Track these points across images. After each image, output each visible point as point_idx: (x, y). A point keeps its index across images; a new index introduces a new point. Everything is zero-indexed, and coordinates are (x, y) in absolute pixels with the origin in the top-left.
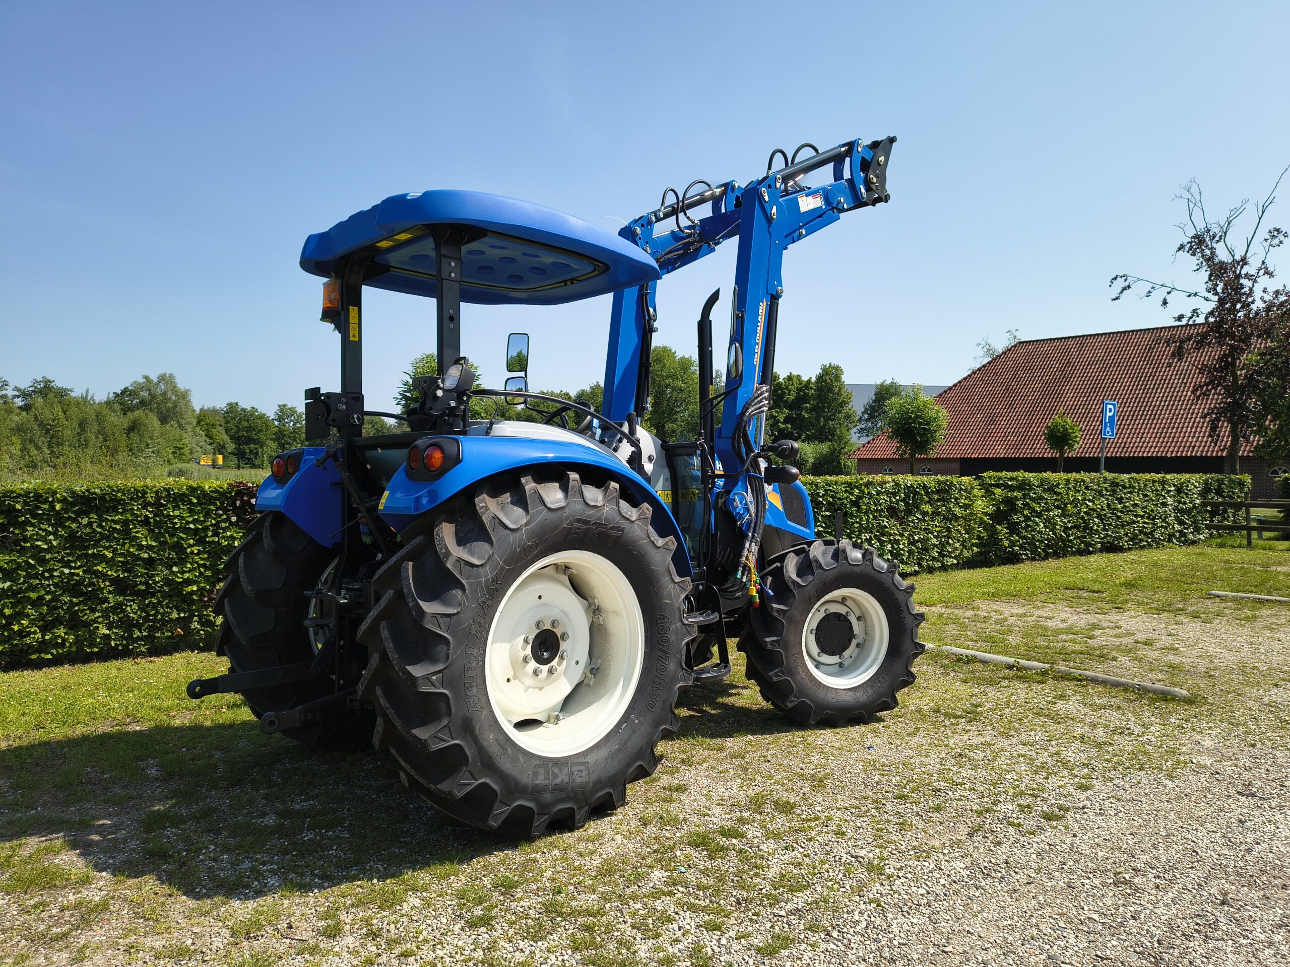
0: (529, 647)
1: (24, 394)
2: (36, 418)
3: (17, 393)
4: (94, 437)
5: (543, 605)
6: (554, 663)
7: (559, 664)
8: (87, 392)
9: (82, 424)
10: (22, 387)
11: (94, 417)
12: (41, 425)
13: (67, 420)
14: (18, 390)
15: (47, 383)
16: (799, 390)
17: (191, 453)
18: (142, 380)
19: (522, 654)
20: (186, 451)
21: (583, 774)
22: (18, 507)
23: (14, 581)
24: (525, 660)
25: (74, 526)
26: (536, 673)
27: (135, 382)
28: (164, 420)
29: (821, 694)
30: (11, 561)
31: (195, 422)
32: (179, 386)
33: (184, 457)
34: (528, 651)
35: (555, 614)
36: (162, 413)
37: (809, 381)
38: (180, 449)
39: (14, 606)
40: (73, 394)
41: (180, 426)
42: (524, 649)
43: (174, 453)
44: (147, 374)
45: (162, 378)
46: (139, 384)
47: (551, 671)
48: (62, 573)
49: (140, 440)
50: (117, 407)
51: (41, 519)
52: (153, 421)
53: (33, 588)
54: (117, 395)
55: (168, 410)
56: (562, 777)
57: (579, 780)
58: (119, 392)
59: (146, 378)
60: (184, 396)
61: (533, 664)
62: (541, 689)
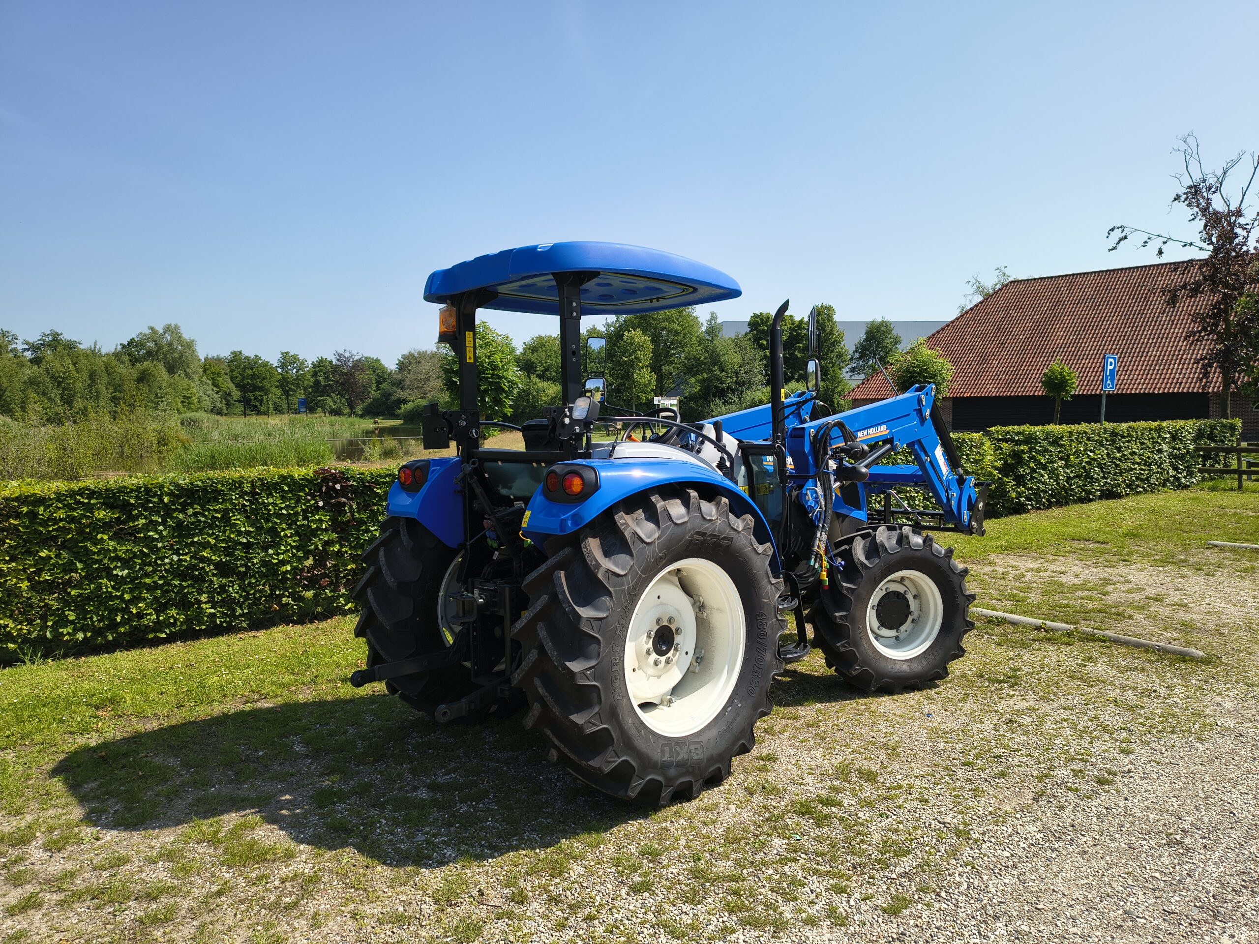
0: (651, 641)
1: (34, 348)
2: (47, 370)
3: (26, 347)
4: (104, 388)
5: (661, 604)
6: (670, 654)
7: (674, 655)
8: (95, 343)
9: (92, 376)
10: (31, 341)
11: (103, 369)
12: (53, 377)
13: (78, 372)
14: (27, 343)
15: (55, 336)
16: (792, 330)
17: (199, 402)
18: (148, 332)
19: (646, 647)
20: (194, 400)
21: (699, 752)
22: (132, 501)
23: (130, 568)
24: (648, 652)
25: (181, 516)
26: (656, 663)
27: (141, 333)
28: (171, 370)
29: (882, 665)
30: (127, 551)
31: (201, 371)
32: (184, 336)
33: (192, 406)
34: (650, 645)
35: (671, 612)
36: (169, 363)
37: (801, 321)
38: (188, 398)
39: (132, 591)
40: (81, 347)
41: (187, 375)
42: (647, 643)
43: (183, 402)
44: (152, 325)
45: (168, 329)
46: (145, 335)
47: (668, 662)
48: (172, 560)
49: (150, 391)
50: (126, 358)
51: (152, 511)
52: (161, 372)
53: (147, 575)
54: (123, 346)
55: (174, 359)
56: (683, 755)
57: (696, 757)
58: (126, 343)
59: (152, 329)
60: (189, 345)
61: (654, 656)
62: (659, 677)
